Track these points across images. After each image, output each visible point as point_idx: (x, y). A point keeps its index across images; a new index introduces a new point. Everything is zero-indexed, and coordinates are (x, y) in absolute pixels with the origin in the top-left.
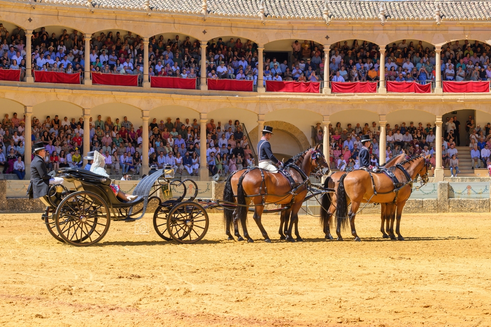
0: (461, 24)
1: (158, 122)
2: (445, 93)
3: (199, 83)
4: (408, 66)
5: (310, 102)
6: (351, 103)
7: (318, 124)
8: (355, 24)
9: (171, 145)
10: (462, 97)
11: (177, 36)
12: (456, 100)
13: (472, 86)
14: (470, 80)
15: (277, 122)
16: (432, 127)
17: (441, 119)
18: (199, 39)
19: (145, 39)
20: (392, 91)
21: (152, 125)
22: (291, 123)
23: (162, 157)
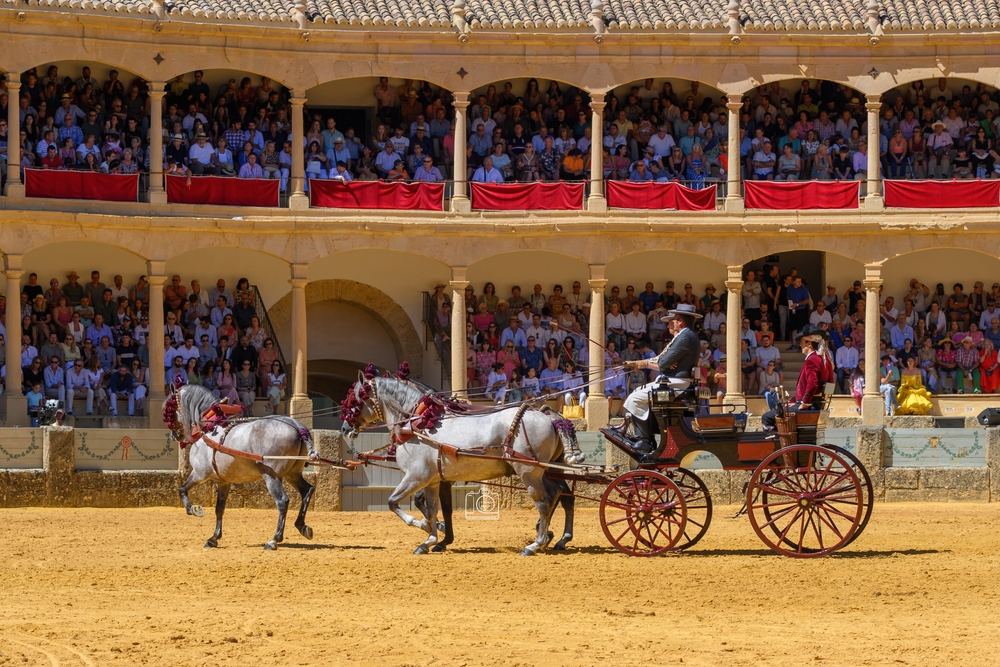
0: (791, 39)
1: (45, 284)
2: (750, 211)
3: (145, 187)
4: (661, 144)
5: (421, 233)
6: (519, 236)
7: (439, 288)
8: (531, 38)
9: (78, 339)
10: (792, 220)
11: (86, 69)
12: (776, 228)
13: (817, 192)
14: (809, 179)
15: (338, 281)
16: (717, 294)
17: (740, 274)
18: (146, 76)
19: (11, 76)
20: (619, 205)
21: (30, 291)
22: (373, 285)
23: (54, 370)
